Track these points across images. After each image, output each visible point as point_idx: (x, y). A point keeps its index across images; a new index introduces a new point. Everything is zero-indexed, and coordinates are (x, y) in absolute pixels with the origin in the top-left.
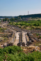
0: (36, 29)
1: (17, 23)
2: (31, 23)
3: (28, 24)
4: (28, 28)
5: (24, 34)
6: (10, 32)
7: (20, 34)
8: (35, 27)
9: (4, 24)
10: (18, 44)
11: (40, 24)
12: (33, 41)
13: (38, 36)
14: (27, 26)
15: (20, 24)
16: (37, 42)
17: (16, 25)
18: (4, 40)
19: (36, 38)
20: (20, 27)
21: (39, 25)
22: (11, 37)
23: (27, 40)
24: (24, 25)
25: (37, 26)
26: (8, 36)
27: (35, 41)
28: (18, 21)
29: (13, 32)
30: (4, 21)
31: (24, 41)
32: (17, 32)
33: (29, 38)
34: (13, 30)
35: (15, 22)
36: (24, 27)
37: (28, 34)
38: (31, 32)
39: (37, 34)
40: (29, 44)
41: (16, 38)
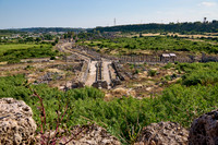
0: (130, 55)
1: (92, 43)
2: (120, 42)
3: (113, 44)
4: (113, 52)
5: (106, 64)
6: (78, 61)
7: (98, 65)
8: (127, 51)
12: (122, 79)
13: (133, 69)
14: (112, 49)
15: (98, 45)
16: (131, 81)
17: (89, 45)
18: (66, 76)
19: (129, 73)
20: (99, 50)
22: (80, 71)
23: (111, 77)
24: (105, 46)
26: (74, 69)
27: (127, 78)
29: (83, 60)
30: (65, 38)
31: (106, 78)
33: (116, 72)
34: (83, 57)
36: (107, 52)
37: (113, 65)
38: (120, 61)
39: (130, 65)
40: (115, 84)
41: (89, 72)
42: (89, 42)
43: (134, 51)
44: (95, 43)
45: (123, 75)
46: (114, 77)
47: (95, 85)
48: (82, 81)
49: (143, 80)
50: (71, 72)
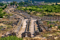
0: (48, 15)
1: (26, 8)
2: (43, 8)
3: (39, 9)
4: (38, 14)
5: (33, 21)
6: (16, 19)
7: (28, 21)
8: (47, 13)
9: (11, 9)
10: (23, 33)
11: (53, 10)
12: (41, 31)
13: (49, 25)
15: (30, 9)
16: (46, 32)
17: (24, 10)
18: (8, 28)
19: (46, 27)
20: (30, 13)
21: (51, 11)
22: (17, 25)
23: (35, 30)
24: (34, 10)
25: (50, 12)
26: (13, 24)
27: (44, 30)
28: (28, 6)
29: (19, 19)
30: (11, 5)
32: (25, 18)
34: (20, 17)
35: (25, 6)
37: (37, 22)
38: (42, 19)
39: (48, 22)
40: (36, 34)
41: (22, 26)
42: (24, 8)
43: (51, 13)
44: (28, 8)
45: (43, 29)
47: (23, 35)
48: (16, 31)
49: (54, 32)
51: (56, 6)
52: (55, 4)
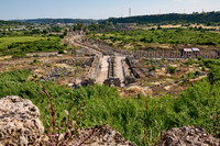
0: (146, 49)
1: (104, 36)
2: (135, 35)
3: (128, 37)
4: (128, 46)
5: (119, 59)
7: (110, 60)
8: (143, 45)
11: (154, 39)
12: (137, 76)
13: (150, 65)
14: (126, 43)
15: (111, 38)
16: (147, 78)
17: (101, 38)
18: (76, 72)
19: (144, 70)
20: (111, 44)
21: (152, 41)
22: (91, 66)
23: (124, 74)
24: (119, 40)
25: (148, 42)
26: (83, 65)
27: (142, 75)
28: (107, 31)
29: (93, 55)
30: (74, 30)
31: (119, 75)
32: (105, 54)
33: (130, 68)
34: (94, 52)
35: (100, 32)
36: (120, 45)
37: (127, 61)
38: (135, 56)
39: (147, 60)
40: (129, 81)
41: (100, 68)
42: (100, 35)
43: (152, 45)
44: (108, 36)
45: (139, 73)
46: (128, 74)
47: (107, 82)
48: (93, 77)
49: (161, 77)
50: (80, 68)
51: (159, 31)
52: (156, 27)
